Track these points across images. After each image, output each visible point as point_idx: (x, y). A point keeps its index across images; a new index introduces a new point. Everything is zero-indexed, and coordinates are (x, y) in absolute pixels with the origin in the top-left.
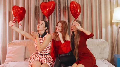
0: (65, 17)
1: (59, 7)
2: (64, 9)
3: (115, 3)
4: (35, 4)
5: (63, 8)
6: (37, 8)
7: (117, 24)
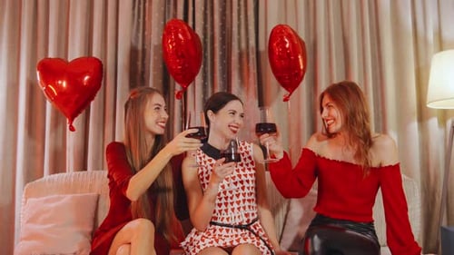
0: (248, 89)
1: (223, 50)
2: (244, 59)
3: (431, 36)
4: (133, 41)
5: (240, 55)
6: (140, 55)
7: (444, 115)
